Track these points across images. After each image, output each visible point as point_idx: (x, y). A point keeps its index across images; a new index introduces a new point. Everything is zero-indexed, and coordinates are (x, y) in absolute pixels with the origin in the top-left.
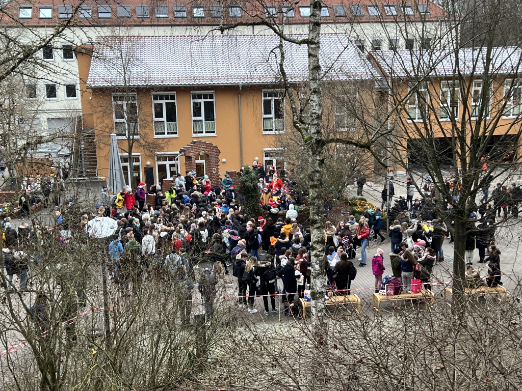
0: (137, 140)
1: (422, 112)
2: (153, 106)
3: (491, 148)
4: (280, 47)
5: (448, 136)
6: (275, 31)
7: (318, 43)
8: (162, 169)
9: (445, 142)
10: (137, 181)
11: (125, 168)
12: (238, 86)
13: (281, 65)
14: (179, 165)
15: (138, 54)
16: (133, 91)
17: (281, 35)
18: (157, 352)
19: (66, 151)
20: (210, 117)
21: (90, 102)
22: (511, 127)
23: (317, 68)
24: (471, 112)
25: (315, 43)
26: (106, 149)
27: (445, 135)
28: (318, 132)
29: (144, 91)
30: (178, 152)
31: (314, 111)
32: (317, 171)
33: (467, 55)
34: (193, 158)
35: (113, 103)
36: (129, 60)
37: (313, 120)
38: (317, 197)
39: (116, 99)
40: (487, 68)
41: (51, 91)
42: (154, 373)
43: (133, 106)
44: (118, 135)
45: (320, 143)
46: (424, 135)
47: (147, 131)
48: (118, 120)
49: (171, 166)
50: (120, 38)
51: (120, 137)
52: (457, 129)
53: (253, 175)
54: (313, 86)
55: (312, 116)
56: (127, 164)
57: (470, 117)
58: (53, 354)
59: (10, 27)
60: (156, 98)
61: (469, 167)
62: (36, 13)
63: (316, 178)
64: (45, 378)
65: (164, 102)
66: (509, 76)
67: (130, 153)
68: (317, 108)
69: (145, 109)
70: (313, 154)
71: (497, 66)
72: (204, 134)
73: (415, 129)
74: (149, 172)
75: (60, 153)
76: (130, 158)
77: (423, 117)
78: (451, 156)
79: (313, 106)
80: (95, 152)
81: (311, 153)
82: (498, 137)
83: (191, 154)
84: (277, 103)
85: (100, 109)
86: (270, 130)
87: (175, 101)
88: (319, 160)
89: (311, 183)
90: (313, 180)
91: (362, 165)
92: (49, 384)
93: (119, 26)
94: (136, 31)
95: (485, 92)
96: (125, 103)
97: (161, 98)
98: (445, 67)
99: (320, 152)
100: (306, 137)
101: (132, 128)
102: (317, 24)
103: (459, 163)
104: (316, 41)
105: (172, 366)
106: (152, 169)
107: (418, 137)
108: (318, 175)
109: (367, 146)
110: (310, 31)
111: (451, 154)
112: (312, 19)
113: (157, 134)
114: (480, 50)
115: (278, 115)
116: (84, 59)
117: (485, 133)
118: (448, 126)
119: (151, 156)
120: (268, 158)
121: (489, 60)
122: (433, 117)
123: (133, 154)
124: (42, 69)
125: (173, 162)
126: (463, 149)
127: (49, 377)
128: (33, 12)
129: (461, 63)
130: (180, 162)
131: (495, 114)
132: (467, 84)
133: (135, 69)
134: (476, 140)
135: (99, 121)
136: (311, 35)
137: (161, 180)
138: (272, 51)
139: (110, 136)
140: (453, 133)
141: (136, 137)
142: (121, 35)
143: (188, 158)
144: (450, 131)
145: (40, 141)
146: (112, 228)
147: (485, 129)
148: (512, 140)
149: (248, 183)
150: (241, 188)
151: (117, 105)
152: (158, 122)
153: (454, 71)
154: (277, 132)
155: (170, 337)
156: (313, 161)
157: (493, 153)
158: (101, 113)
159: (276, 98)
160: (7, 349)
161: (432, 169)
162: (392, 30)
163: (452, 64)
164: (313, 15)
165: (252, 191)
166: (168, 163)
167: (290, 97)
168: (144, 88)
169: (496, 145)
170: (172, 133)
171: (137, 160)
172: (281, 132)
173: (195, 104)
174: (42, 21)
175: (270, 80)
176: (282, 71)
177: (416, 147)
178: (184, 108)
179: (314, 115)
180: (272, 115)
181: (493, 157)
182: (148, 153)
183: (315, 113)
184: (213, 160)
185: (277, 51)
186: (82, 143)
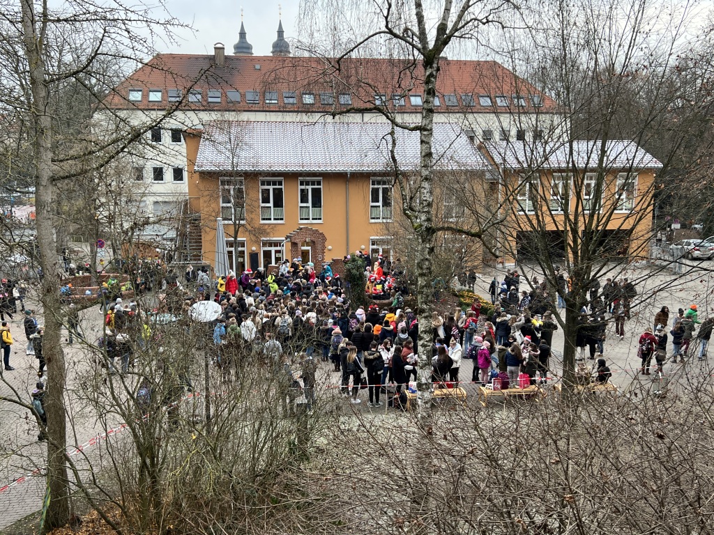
0: (243, 225)
1: (533, 204)
2: (260, 191)
3: (604, 241)
4: (392, 133)
5: (561, 228)
6: (388, 118)
7: (431, 130)
8: (267, 255)
9: (558, 235)
10: (241, 266)
11: (230, 253)
12: (346, 173)
13: (392, 152)
14: (284, 251)
15: (246, 139)
16: (241, 176)
17: (394, 122)
18: (257, 439)
19: (172, 234)
20: (317, 203)
21: (197, 186)
22: (625, 220)
23: (429, 155)
24: (584, 204)
25: (428, 130)
26: (212, 233)
27: (557, 227)
28: (429, 220)
29: (252, 176)
30: (284, 238)
31: (424, 199)
32: (427, 259)
33: (581, 146)
34: (300, 244)
35: (221, 187)
36: (238, 144)
37: (423, 207)
38: (425, 286)
39: (223, 183)
40: (601, 161)
41: (158, 174)
42: (255, 460)
43: (240, 191)
44: (224, 219)
45: (431, 231)
46: (536, 226)
47: (253, 216)
48: (225, 205)
49: (277, 252)
50: (230, 123)
51: (226, 222)
52: (570, 220)
53: (360, 263)
54: (425, 173)
55: (423, 204)
56: (233, 249)
57: (583, 210)
58: (153, 438)
59: (120, 109)
60: (263, 184)
61: (582, 260)
62: (145, 96)
63: (425, 267)
64: (144, 462)
65: (271, 188)
66: (623, 169)
67: (236, 238)
68: (428, 196)
69: (252, 194)
70: (423, 242)
71: (611, 158)
72: (311, 221)
73: (526, 220)
74: (254, 257)
75: (165, 237)
76: (236, 243)
77: (535, 209)
78: (563, 248)
79: (424, 193)
80: (201, 236)
81: (420, 240)
82: (612, 231)
83: (297, 241)
84: (385, 191)
85: (207, 193)
86: (377, 218)
87: (283, 187)
88: (429, 248)
89: (420, 271)
90: (422, 268)
91: (471, 256)
92: (147, 468)
93: (229, 111)
94: (245, 116)
95: (598, 185)
96: (232, 187)
97: (269, 184)
98: (558, 159)
99: (430, 240)
100: (416, 225)
101: (238, 213)
102: (431, 111)
103: (571, 256)
104: (429, 128)
105: (273, 455)
106: (257, 254)
107: (529, 229)
108: (427, 263)
109: (478, 235)
110: (423, 117)
111: (562, 246)
112: (425, 106)
113: (264, 219)
114: (595, 142)
115: (386, 203)
116: (192, 142)
117: (598, 226)
118: (560, 219)
119: (257, 242)
120: (375, 247)
121: (603, 152)
122: (545, 208)
123: (238, 239)
124: (152, 150)
125: (278, 248)
126: (575, 241)
127: (148, 461)
128: (143, 95)
129: (575, 153)
130: (286, 249)
131: (609, 206)
132: (581, 176)
133: (243, 154)
134: (588, 233)
135: (205, 205)
136: (424, 122)
137: (266, 266)
138: (383, 138)
139: (216, 220)
140: (566, 225)
141: (242, 222)
142: (231, 119)
143: (294, 244)
144: (562, 223)
145: (147, 223)
146: (216, 312)
147: (598, 222)
148: (626, 234)
149: (354, 271)
150: (347, 276)
151: (224, 190)
152: (264, 207)
153: (568, 163)
154: (385, 221)
155: (272, 424)
156: (423, 248)
157: (606, 246)
158: (208, 197)
159: (385, 186)
160: (106, 431)
161: (544, 262)
162: (506, 120)
163: (566, 155)
164: (427, 102)
165: (358, 279)
166: (273, 249)
167: (400, 184)
168: (251, 173)
169: (610, 238)
170: (278, 219)
171: (243, 245)
172: (388, 221)
173: (302, 191)
174: (151, 104)
175: (380, 168)
176: (393, 157)
177: (527, 238)
178: (291, 194)
179: (424, 202)
180: (380, 204)
181: (606, 250)
182: (254, 238)
183: (426, 200)
184: (319, 247)
185: (389, 138)
186: (188, 226)
